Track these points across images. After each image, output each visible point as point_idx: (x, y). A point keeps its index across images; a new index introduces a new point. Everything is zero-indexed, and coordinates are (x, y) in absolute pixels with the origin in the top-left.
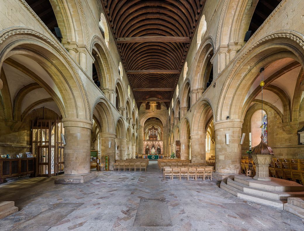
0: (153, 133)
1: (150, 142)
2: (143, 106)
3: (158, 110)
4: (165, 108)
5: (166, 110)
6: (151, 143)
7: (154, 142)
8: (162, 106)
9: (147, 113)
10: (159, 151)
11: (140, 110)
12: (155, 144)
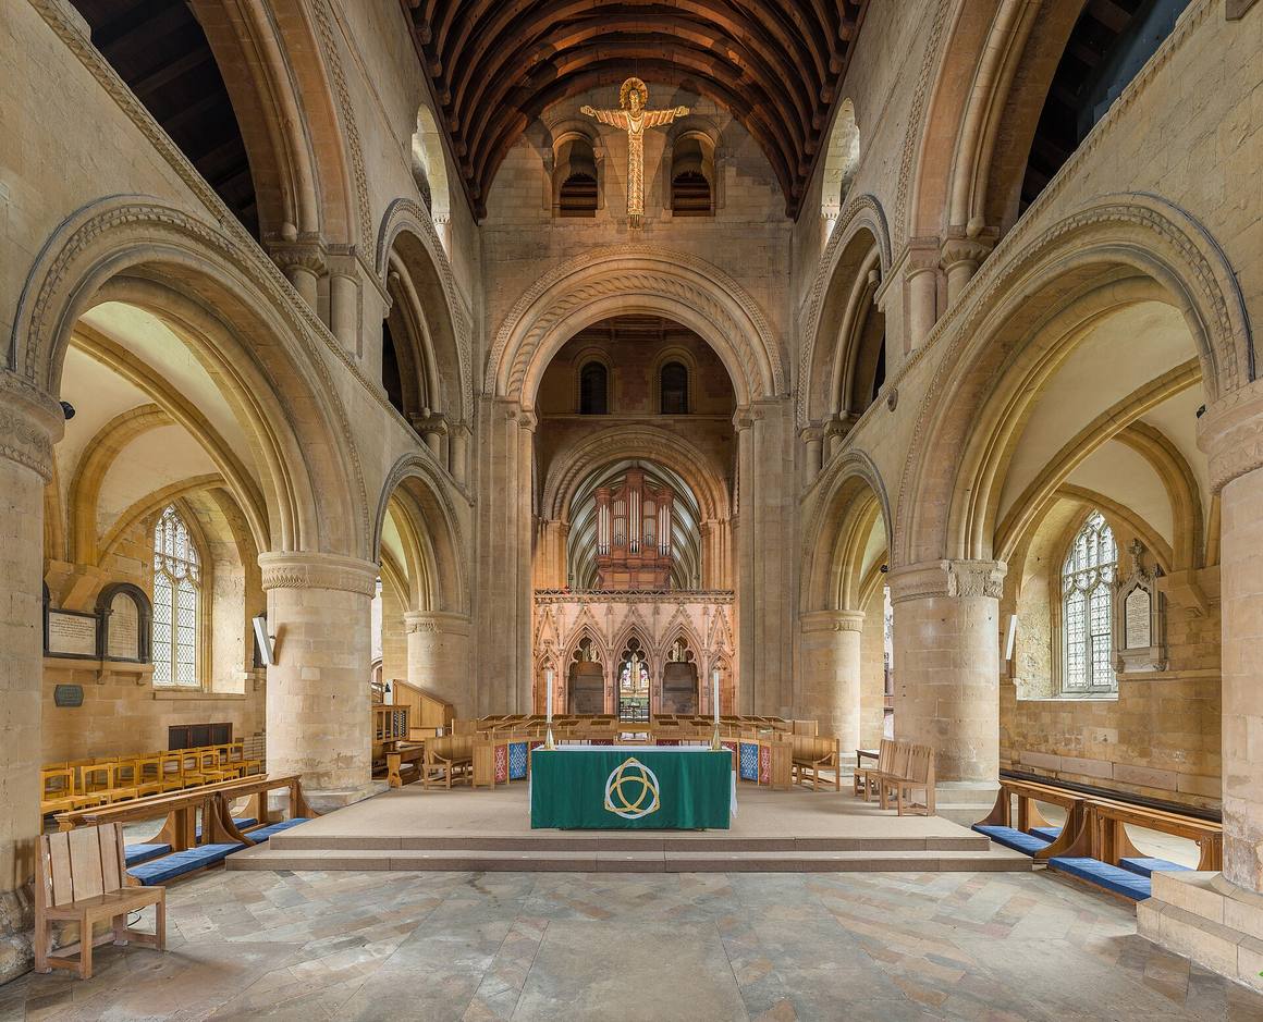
0: (634, 533)
1: (610, 611)
2: (522, 174)
3: (691, 223)
4: (768, 201)
5: (771, 219)
6: (620, 619)
7: (645, 609)
8: (731, 172)
9: (566, 254)
10: (685, 682)
11: (489, 221)
12: (649, 620)
